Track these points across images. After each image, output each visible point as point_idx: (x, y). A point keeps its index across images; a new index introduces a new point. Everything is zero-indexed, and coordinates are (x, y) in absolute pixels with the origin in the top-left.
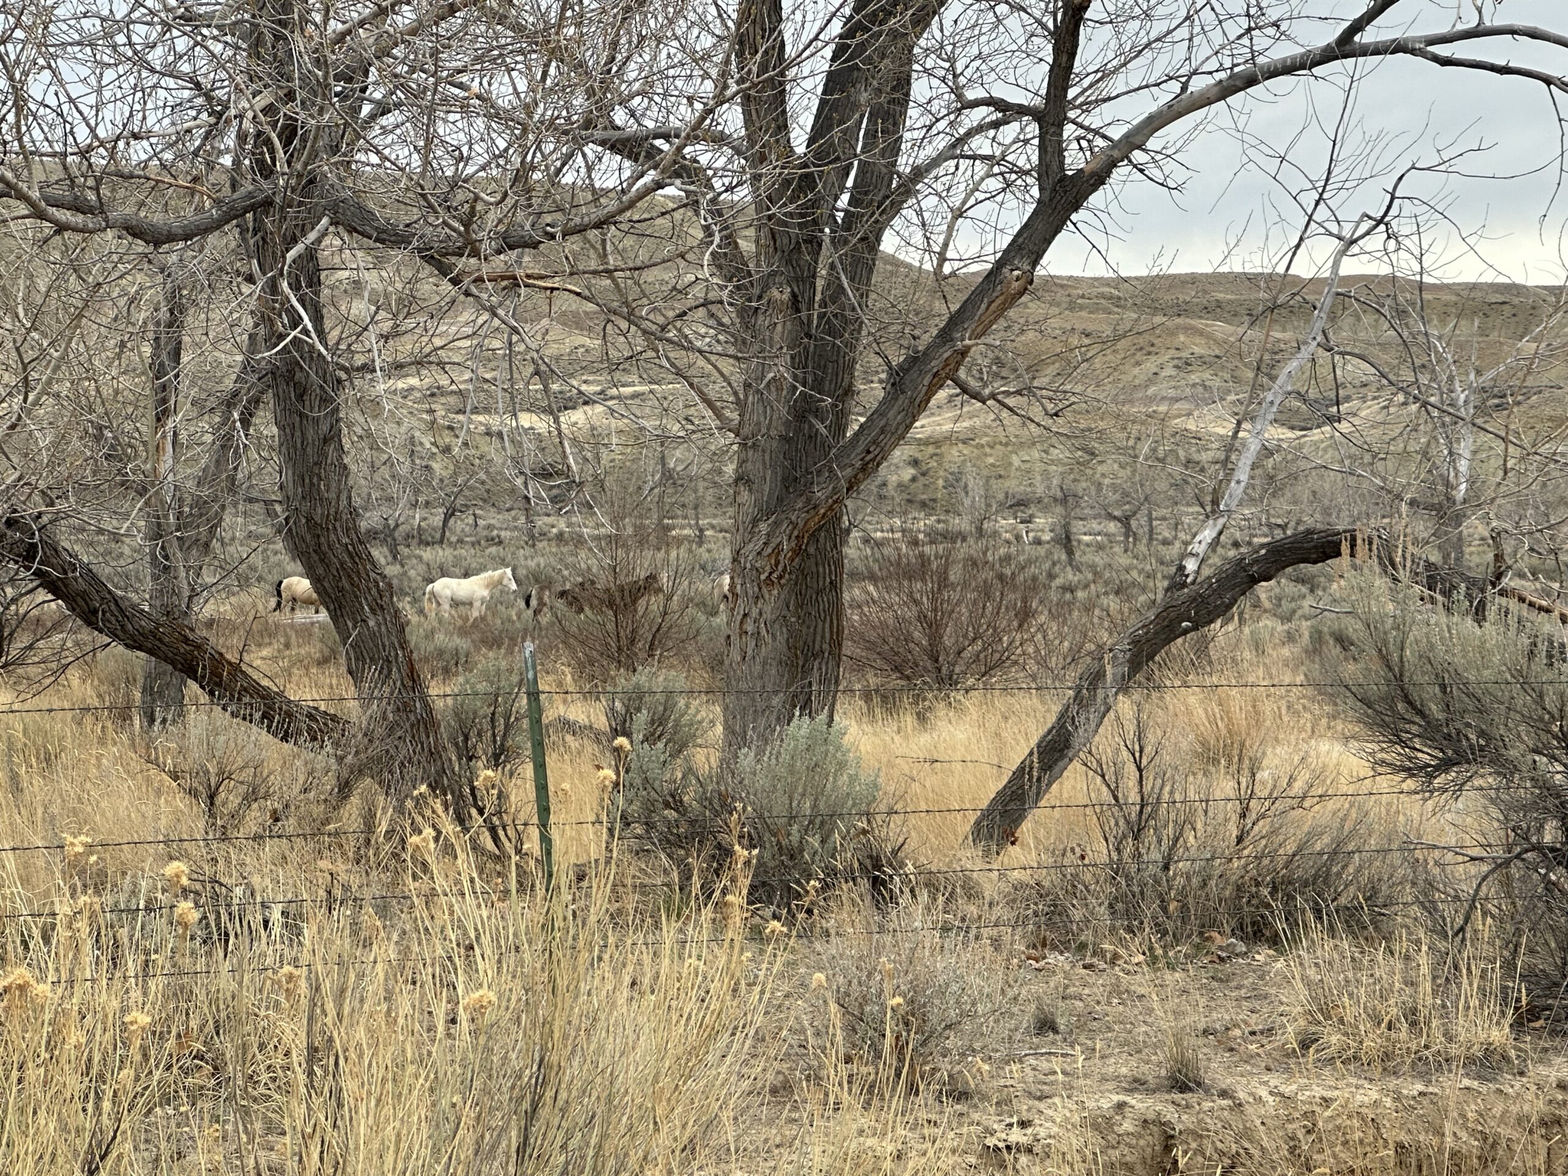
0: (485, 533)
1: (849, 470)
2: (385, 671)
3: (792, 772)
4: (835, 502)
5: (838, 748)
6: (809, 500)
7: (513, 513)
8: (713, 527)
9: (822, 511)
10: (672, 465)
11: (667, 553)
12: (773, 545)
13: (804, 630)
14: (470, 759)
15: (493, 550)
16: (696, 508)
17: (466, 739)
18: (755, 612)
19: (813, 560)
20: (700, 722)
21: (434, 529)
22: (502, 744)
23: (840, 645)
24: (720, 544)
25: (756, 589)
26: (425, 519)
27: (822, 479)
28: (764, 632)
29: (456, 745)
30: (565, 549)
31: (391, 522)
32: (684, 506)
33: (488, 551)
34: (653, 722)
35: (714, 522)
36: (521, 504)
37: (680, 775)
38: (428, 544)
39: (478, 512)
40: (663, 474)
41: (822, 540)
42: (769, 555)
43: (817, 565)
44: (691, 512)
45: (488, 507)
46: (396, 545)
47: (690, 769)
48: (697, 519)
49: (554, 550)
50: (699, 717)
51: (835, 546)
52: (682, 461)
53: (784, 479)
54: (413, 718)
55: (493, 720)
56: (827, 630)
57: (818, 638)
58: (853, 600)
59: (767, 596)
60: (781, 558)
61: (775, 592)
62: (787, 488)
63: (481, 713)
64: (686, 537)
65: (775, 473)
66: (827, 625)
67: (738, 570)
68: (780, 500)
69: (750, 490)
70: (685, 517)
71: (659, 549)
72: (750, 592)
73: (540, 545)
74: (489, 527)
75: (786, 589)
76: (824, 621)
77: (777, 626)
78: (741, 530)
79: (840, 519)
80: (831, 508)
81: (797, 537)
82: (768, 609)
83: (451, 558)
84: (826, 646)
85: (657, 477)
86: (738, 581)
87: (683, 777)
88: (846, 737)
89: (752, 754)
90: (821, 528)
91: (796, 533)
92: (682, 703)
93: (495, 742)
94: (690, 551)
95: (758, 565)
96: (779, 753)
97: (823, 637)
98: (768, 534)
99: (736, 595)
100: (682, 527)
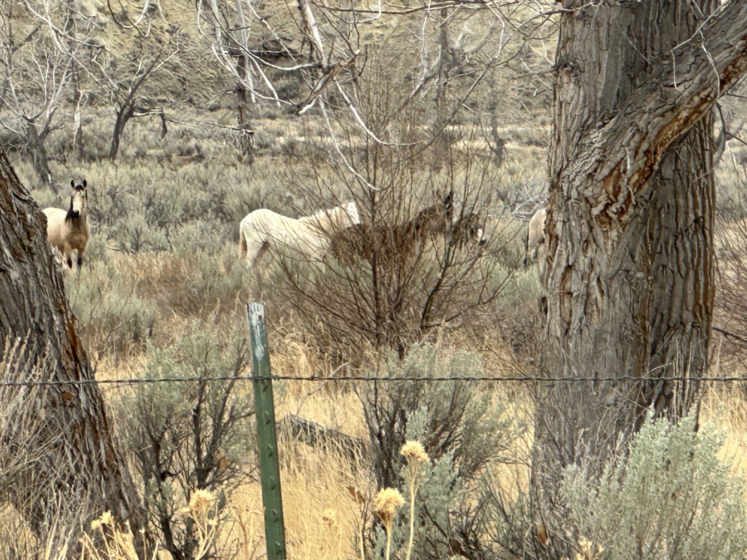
0: (179, 143)
1: (724, 54)
2: (35, 346)
3: (643, 500)
4: (704, 101)
5: (711, 465)
6: (664, 98)
7: (219, 114)
8: (517, 137)
9: (684, 114)
10: (457, 45)
11: (451, 174)
12: (610, 164)
13: (656, 291)
14: (163, 477)
15: (190, 168)
16: (492, 108)
17: (157, 447)
18: (583, 263)
19: (670, 187)
20: (505, 426)
21: (102, 137)
22: (210, 456)
23: (709, 314)
24: (529, 161)
25: (585, 229)
26: (88, 121)
27: (684, 67)
28: (596, 293)
29: (141, 456)
30: (298, 168)
31: (40, 126)
32: (474, 105)
33: (181, 170)
34: (434, 424)
35: (520, 129)
36: (231, 100)
37: (475, 503)
38: (92, 159)
39: (168, 112)
40: (444, 57)
41: (683, 158)
42: (605, 179)
43: (675, 194)
44: (485, 116)
45: (182, 104)
46: (46, 160)
47: (490, 495)
48: (494, 124)
49: (282, 168)
50: (503, 419)
51: (703, 166)
52: (472, 39)
53: (628, 67)
54: (75, 417)
55: (196, 419)
56: (690, 291)
57: (677, 302)
58: (727, 247)
59: (601, 239)
60: (623, 184)
61: (614, 234)
62: (632, 79)
63: (179, 409)
64: (478, 152)
65: (613, 56)
66: (690, 284)
67: (559, 201)
68: (622, 97)
69: (577, 83)
70: (477, 122)
71: (437, 169)
72: (577, 233)
73: (259, 162)
74: (184, 134)
75: (630, 229)
76: (686, 278)
77: (615, 285)
78: (563, 143)
79: (709, 127)
80: (697, 110)
81: (647, 152)
82: (602, 259)
83: (127, 180)
84: (688, 316)
85: (435, 62)
86: (559, 217)
87: (481, 507)
88: (723, 450)
89: (583, 474)
90: (681, 140)
91: (645, 146)
92: (477, 398)
93: (199, 452)
94: (485, 172)
95: (588, 193)
96: (623, 473)
97: (684, 301)
98: (603, 148)
99: (554, 238)
100: (473, 137)
